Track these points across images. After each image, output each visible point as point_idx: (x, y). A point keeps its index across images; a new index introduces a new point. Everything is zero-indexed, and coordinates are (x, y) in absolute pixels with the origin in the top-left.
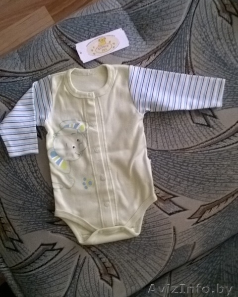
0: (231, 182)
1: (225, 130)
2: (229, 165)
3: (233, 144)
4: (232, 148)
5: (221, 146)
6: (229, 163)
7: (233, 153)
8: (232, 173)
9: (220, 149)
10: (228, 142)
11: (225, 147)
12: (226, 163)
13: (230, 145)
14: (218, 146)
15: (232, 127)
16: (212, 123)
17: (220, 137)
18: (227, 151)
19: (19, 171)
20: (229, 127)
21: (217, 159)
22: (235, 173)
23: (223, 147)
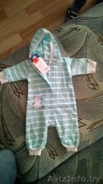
1: (101, 91)
11: (102, 98)
14: (99, 98)
16: (96, 88)
19: (13, 110)
21: (99, 103)
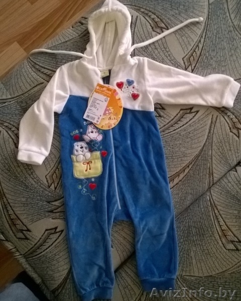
0: (184, 156)
1: (173, 117)
2: (180, 144)
3: (181, 127)
4: (181, 131)
5: (172, 130)
6: (180, 142)
7: (182, 134)
8: (184, 149)
9: (172, 133)
10: (177, 126)
11: (175, 130)
12: (178, 142)
13: (179, 128)
14: (170, 131)
15: (177, 115)
17: (170, 124)
18: (177, 133)
20: (175, 115)
21: (171, 141)
22: (186, 149)
23: (174, 131)
